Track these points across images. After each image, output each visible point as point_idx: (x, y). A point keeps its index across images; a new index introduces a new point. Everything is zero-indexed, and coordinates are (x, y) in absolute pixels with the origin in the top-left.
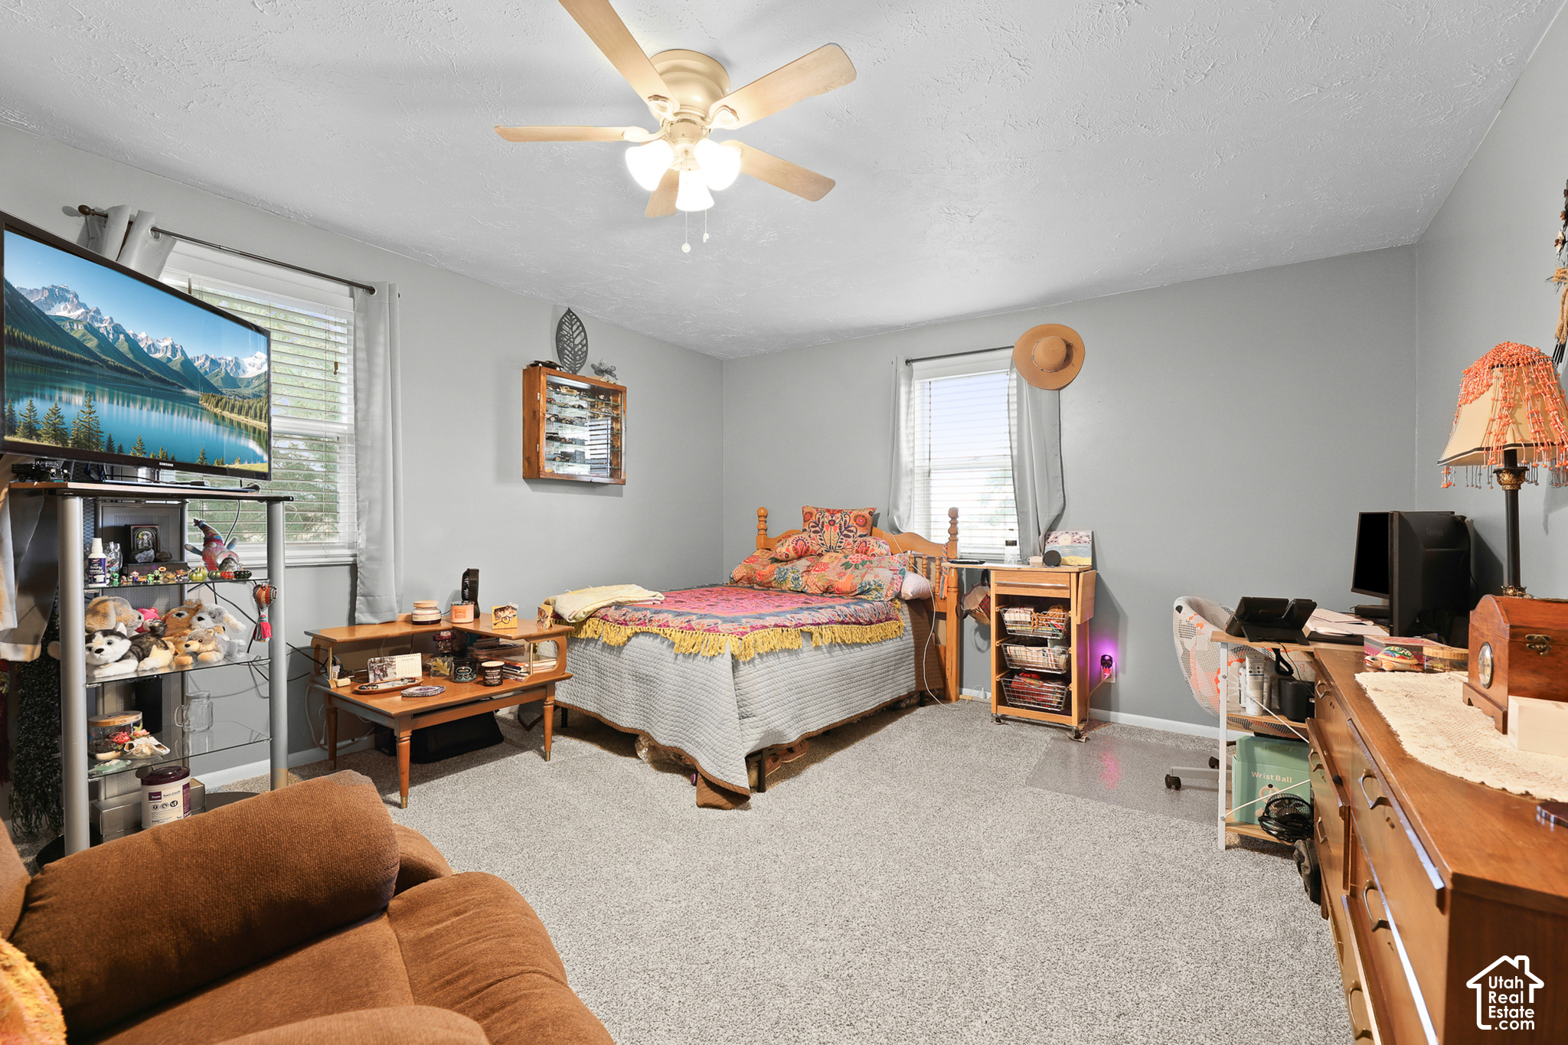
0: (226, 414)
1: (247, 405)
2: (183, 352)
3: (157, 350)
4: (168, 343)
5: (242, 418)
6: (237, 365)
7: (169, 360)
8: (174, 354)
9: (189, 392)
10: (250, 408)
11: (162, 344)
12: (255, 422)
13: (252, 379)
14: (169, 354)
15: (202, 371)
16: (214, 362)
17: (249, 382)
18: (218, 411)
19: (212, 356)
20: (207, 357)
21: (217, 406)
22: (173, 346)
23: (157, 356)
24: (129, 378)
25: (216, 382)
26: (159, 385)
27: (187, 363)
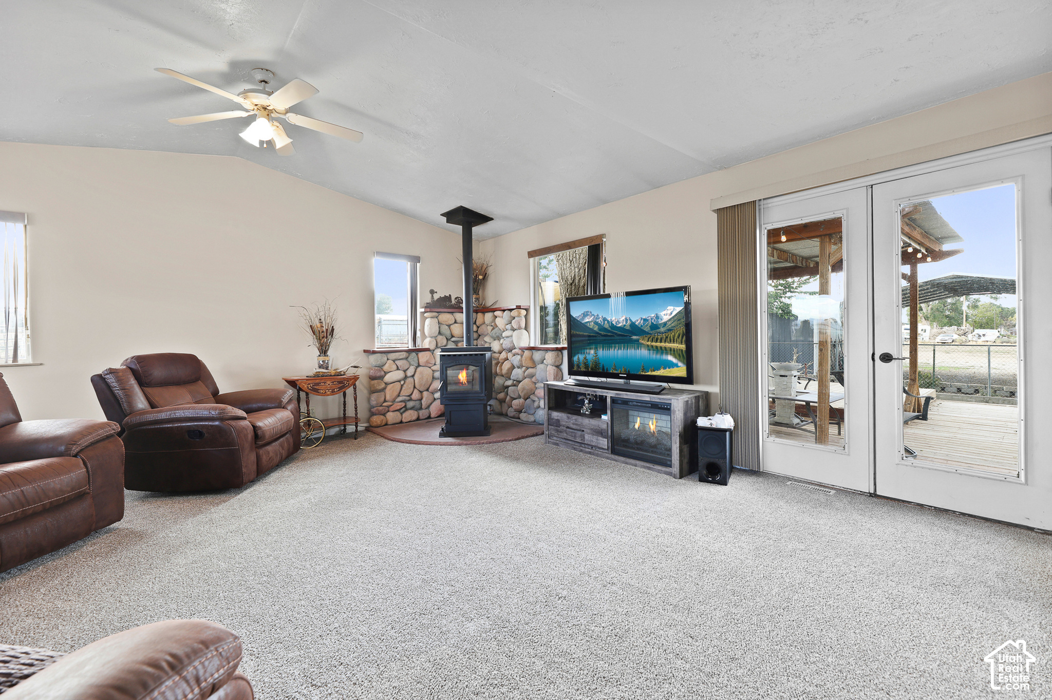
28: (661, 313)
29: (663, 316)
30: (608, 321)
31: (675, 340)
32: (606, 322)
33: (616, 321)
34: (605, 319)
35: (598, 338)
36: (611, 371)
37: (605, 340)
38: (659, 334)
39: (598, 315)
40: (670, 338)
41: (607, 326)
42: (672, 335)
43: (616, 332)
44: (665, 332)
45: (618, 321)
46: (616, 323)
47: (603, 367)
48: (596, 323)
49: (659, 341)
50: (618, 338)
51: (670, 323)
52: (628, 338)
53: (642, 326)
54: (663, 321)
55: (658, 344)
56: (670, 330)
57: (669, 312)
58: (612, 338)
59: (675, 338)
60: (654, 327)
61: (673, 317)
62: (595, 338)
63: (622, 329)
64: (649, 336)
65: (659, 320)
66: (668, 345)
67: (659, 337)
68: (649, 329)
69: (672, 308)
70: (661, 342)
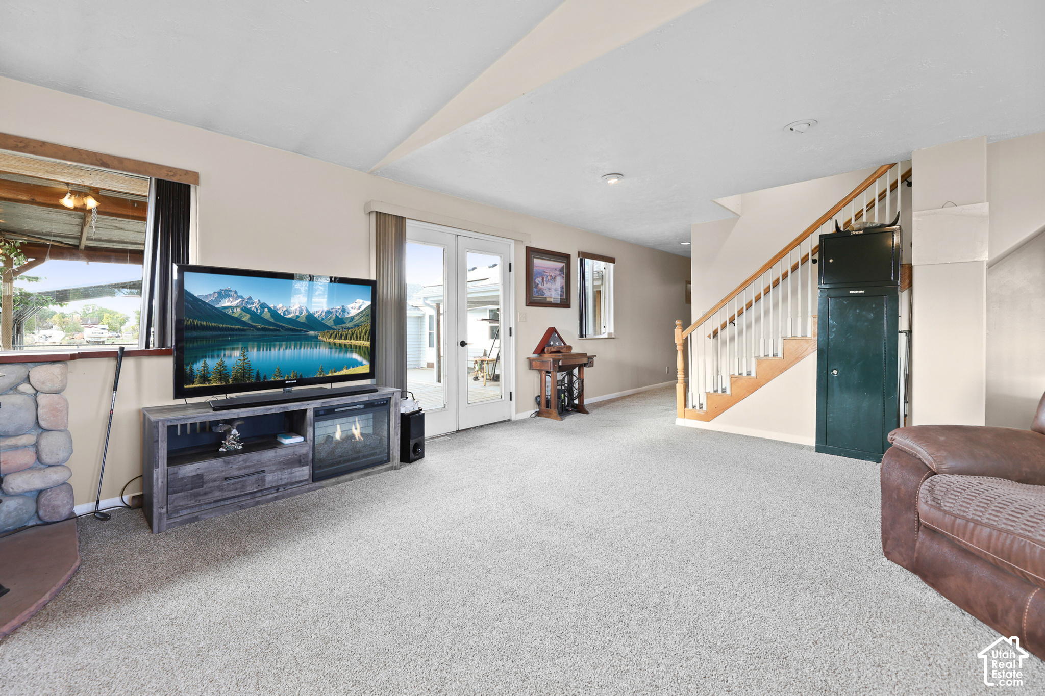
28: (348, 306)
29: (350, 309)
30: (269, 309)
31: (362, 337)
32: (266, 310)
33: (285, 309)
34: (263, 306)
35: (249, 333)
36: (272, 379)
37: (263, 336)
38: (344, 330)
39: (250, 298)
40: (356, 334)
41: (267, 315)
42: (358, 331)
43: (284, 325)
44: (352, 328)
45: (287, 310)
46: (284, 313)
47: (258, 374)
48: (246, 310)
49: (343, 337)
50: (287, 333)
51: (357, 318)
52: (302, 333)
53: (323, 319)
54: (350, 315)
55: (343, 341)
56: (357, 326)
57: (358, 305)
58: (277, 333)
59: (362, 335)
60: (339, 321)
61: (362, 311)
62: (243, 333)
63: (294, 321)
64: (332, 331)
65: (346, 314)
66: (354, 342)
67: (344, 333)
68: (332, 323)
69: (361, 301)
70: (346, 339)
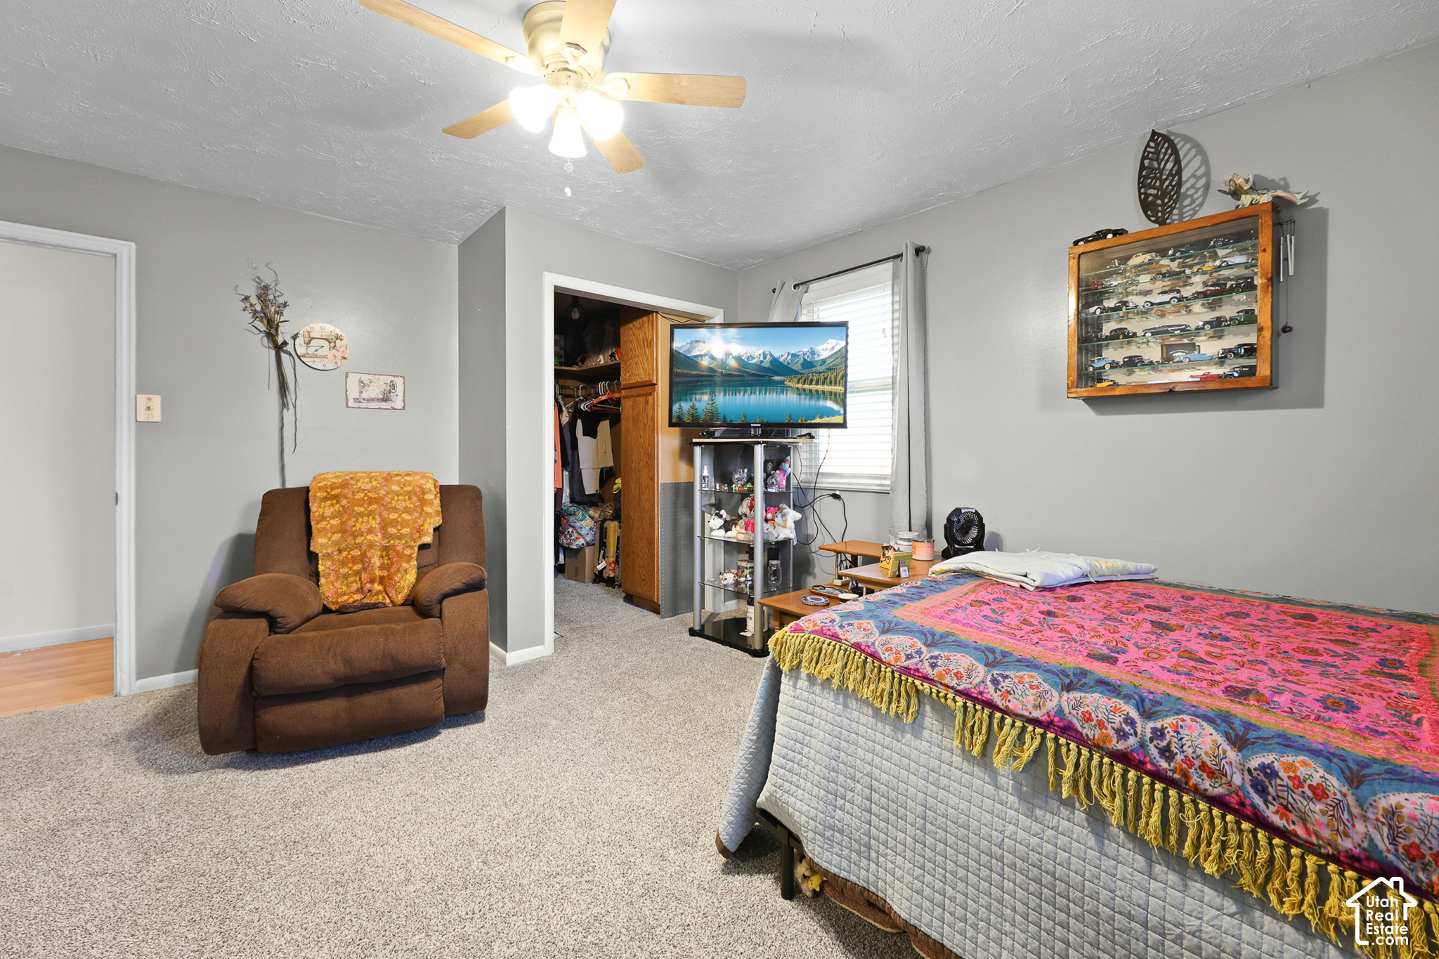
0: (807, 387)
1: (823, 378)
2: (771, 355)
3: (753, 358)
4: (761, 352)
5: (820, 387)
6: (813, 353)
7: (762, 362)
8: (765, 357)
9: (777, 378)
10: (826, 378)
11: (757, 354)
12: (831, 387)
13: (826, 359)
14: (761, 359)
15: (785, 363)
16: (793, 355)
17: (824, 361)
18: (800, 386)
19: (793, 352)
20: (789, 354)
21: (798, 383)
22: (764, 353)
23: (754, 361)
24: (736, 379)
25: (797, 367)
26: (755, 378)
27: (775, 361)
